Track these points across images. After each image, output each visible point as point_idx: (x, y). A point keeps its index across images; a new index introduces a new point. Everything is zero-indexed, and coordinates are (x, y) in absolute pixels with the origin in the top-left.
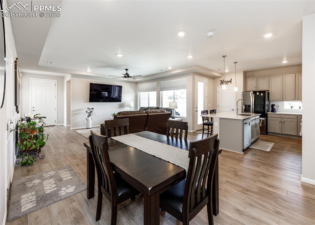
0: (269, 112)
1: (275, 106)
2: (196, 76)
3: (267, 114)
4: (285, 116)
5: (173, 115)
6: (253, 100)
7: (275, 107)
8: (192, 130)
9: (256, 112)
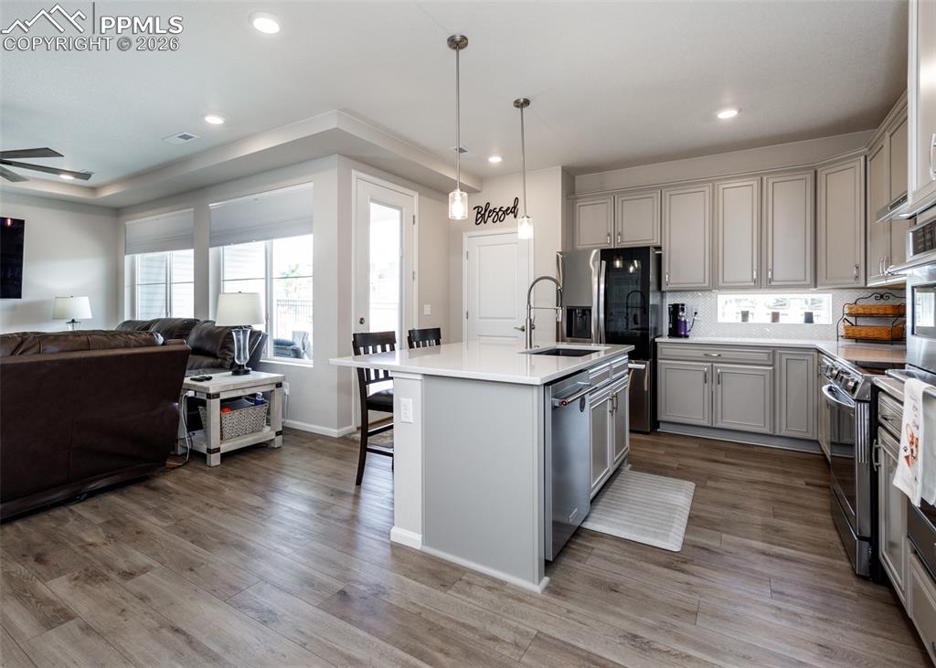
0: (661, 336)
1: (683, 310)
2: (354, 173)
3: (655, 344)
4: (726, 354)
5: (239, 358)
6: (602, 286)
7: (683, 316)
8: (338, 428)
9: (612, 338)
